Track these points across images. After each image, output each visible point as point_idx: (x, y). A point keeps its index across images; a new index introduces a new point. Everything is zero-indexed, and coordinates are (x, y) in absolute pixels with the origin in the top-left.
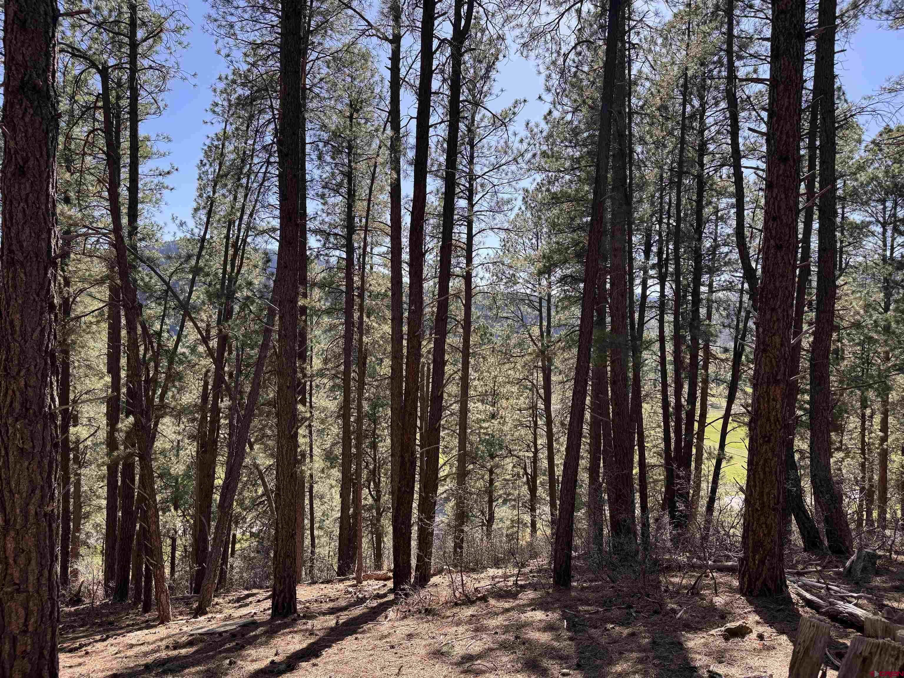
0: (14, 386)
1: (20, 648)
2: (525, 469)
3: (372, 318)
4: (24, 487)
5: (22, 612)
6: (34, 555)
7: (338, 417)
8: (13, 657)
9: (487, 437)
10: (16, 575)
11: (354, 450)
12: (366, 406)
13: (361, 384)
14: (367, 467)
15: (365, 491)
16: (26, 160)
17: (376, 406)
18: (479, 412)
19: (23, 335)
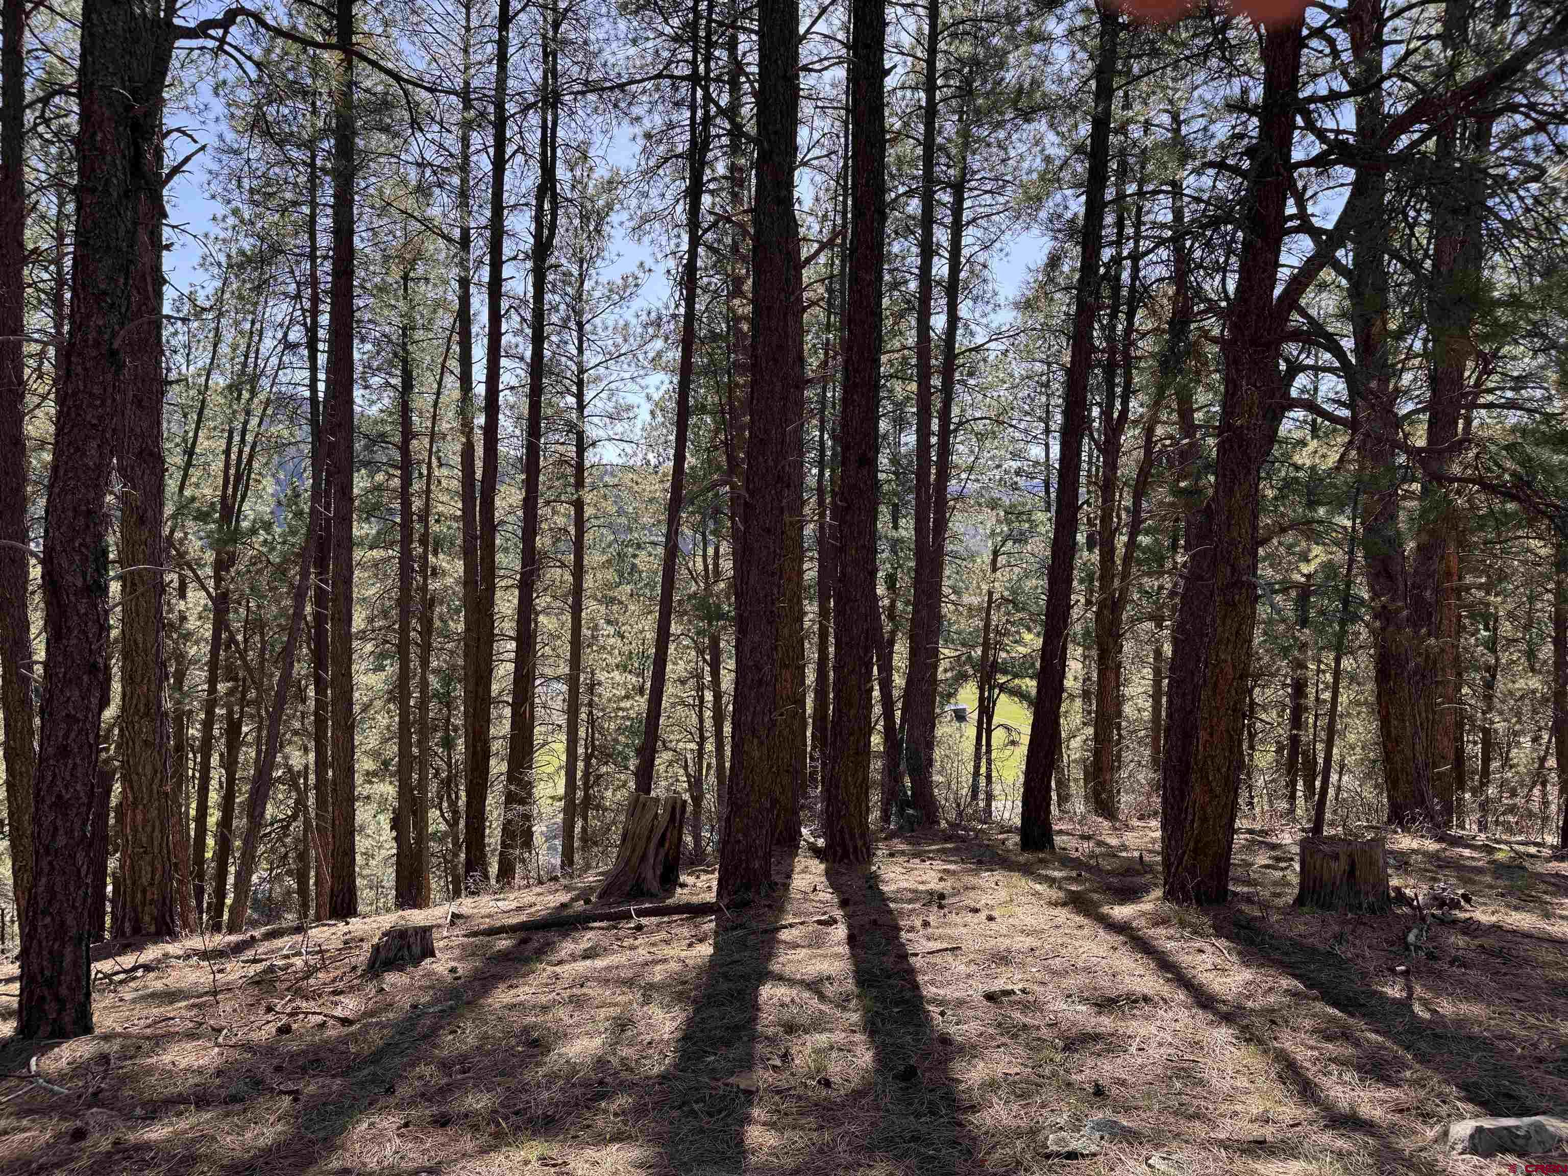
0: (138, 691)
1: (149, 896)
2: (686, 767)
3: (441, 556)
4: (149, 770)
5: (149, 869)
6: (157, 823)
7: (389, 701)
8: (144, 904)
9: (628, 723)
10: (144, 839)
11: (415, 751)
12: (434, 682)
13: (426, 648)
14: (436, 775)
15: (433, 814)
16: (146, 511)
17: (451, 680)
18: (615, 685)
19: (145, 651)
